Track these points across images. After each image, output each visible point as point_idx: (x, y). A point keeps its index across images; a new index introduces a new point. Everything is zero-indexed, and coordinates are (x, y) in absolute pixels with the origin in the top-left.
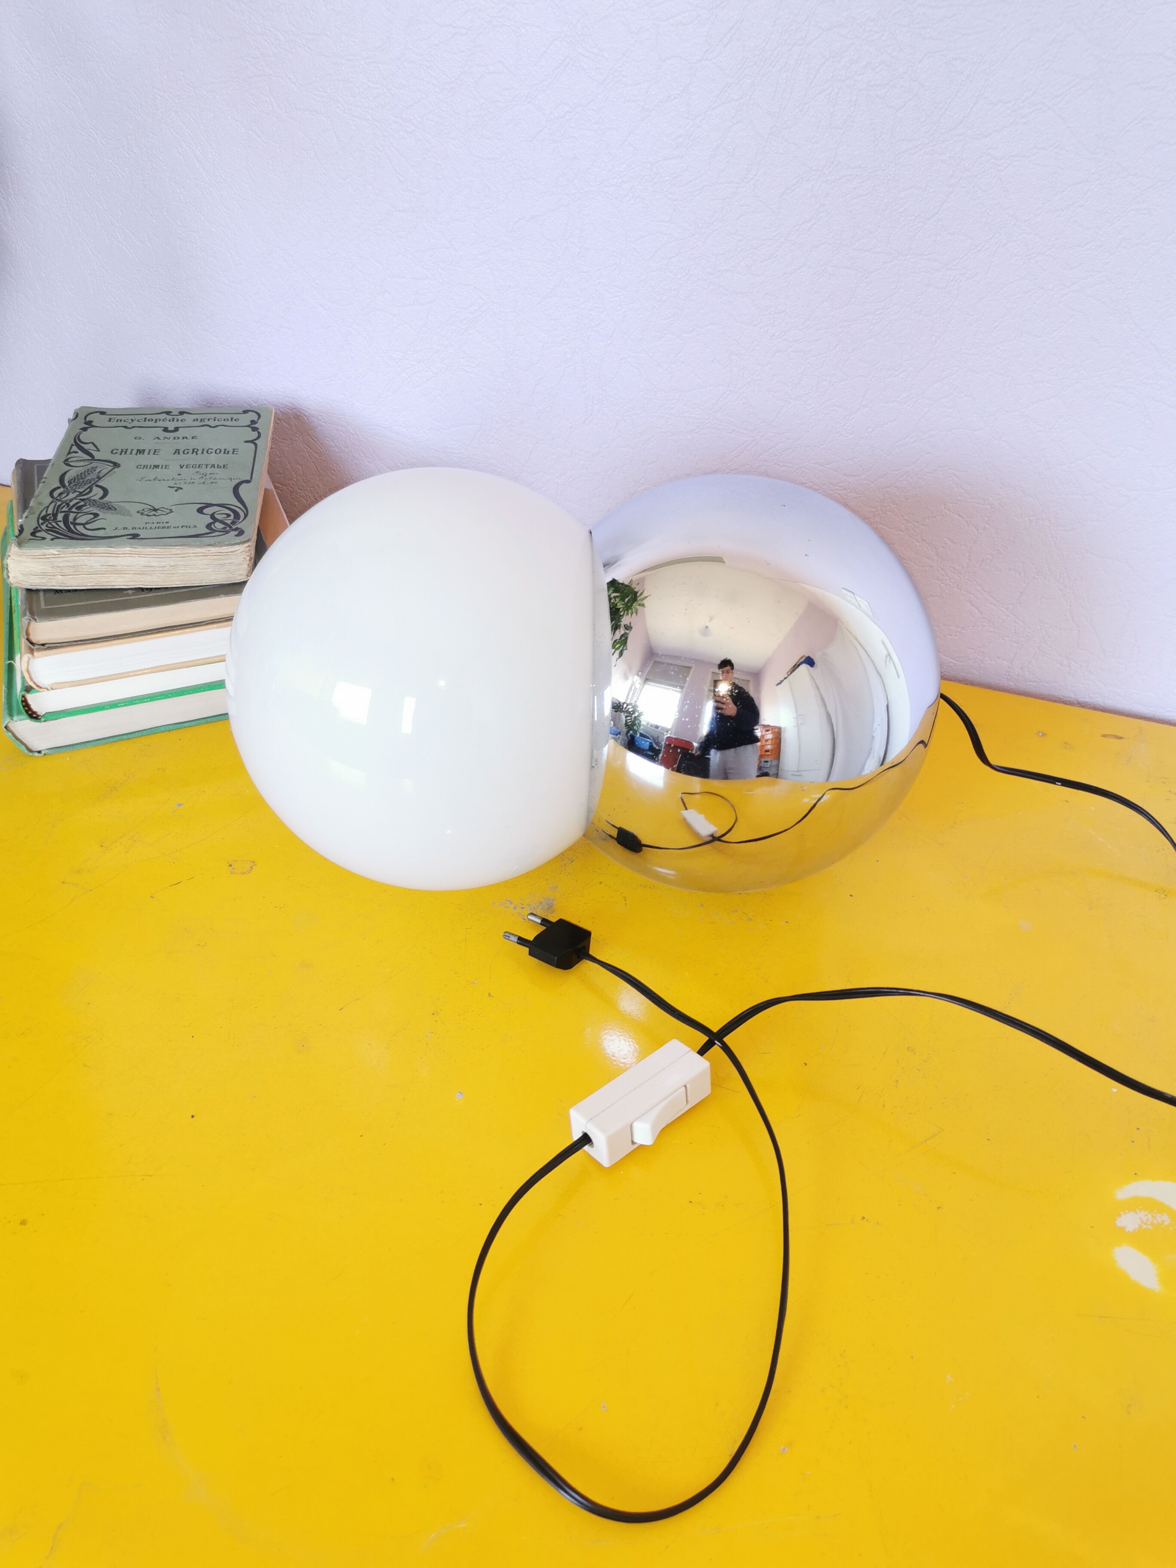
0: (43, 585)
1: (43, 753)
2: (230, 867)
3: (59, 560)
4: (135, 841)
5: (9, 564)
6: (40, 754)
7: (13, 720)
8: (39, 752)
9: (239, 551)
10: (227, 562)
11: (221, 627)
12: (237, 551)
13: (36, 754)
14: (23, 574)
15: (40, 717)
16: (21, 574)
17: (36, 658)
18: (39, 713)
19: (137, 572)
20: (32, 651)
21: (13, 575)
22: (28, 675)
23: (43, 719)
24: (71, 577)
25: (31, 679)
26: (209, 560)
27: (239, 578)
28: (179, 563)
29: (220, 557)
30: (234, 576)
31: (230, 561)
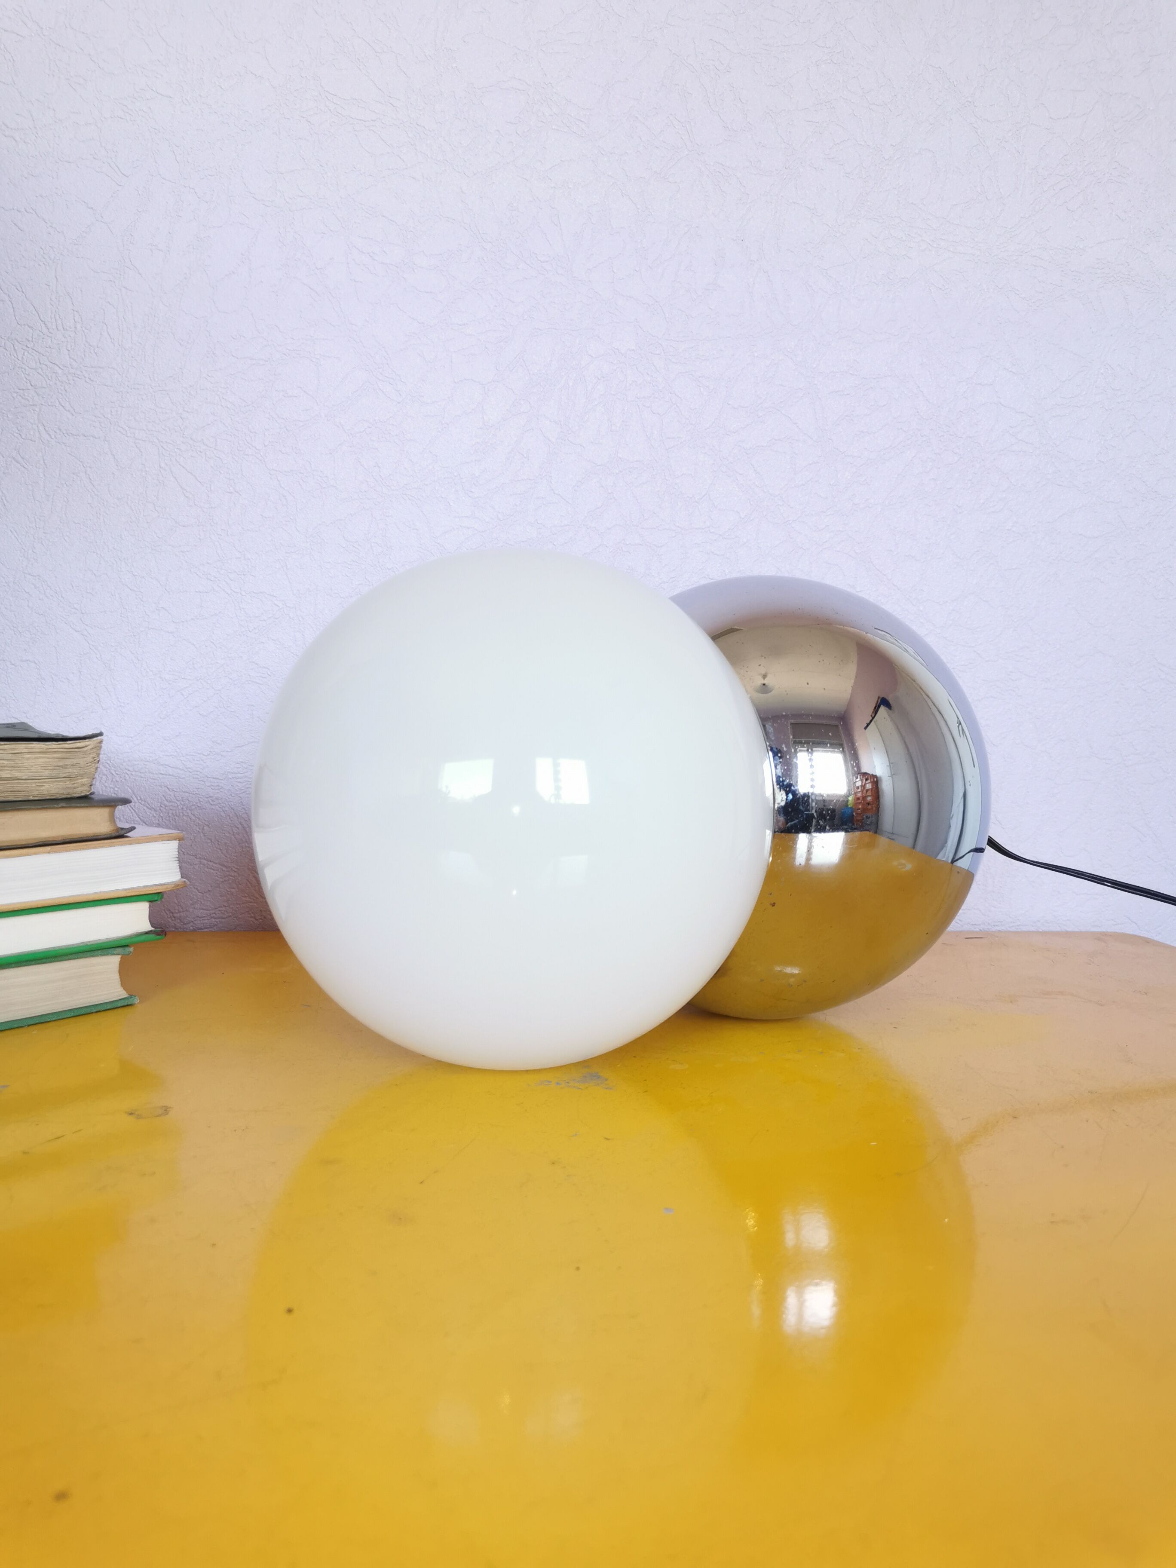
2: (132, 1115)
26: (49, 760)
27: (80, 789)
28: (6, 762)
29: (64, 755)
30: (75, 785)
31: (75, 761)
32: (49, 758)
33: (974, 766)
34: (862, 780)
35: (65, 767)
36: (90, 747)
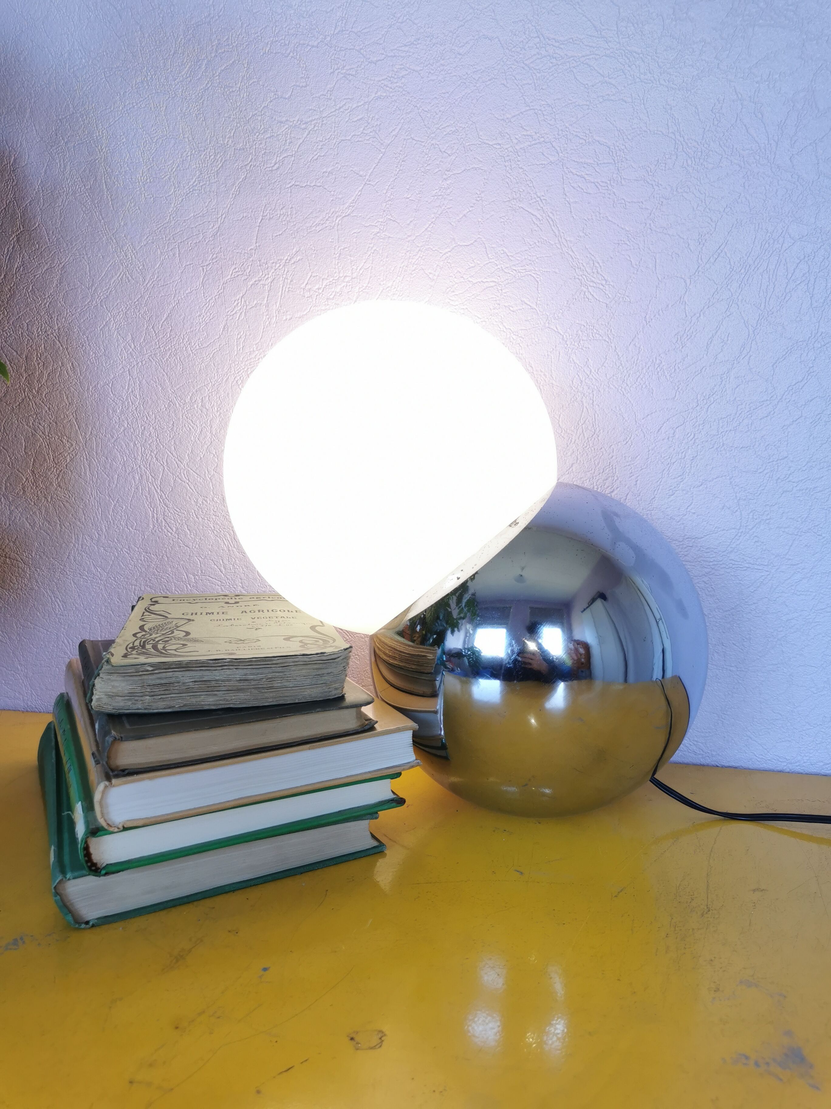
0: (127, 708)
1: (91, 923)
2: (353, 1041)
3: (151, 677)
4: (219, 1018)
5: (96, 685)
6: (88, 926)
7: (66, 878)
8: (87, 923)
9: (341, 658)
10: (325, 671)
11: (313, 748)
12: (339, 657)
13: (83, 926)
14: (109, 695)
15: (99, 870)
16: (106, 695)
17: (114, 786)
18: (99, 866)
19: (230, 688)
20: (108, 778)
21: (97, 697)
22: (100, 809)
23: (103, 872)
24: (160, 697)
25: (103, 814)
26: (308, 671)
27: (334, 692)
28: (277, 674)
29: (320, 666)
30: (330, 690)
31: (329, 671)
32: (309, 669)
35: (322, 675)
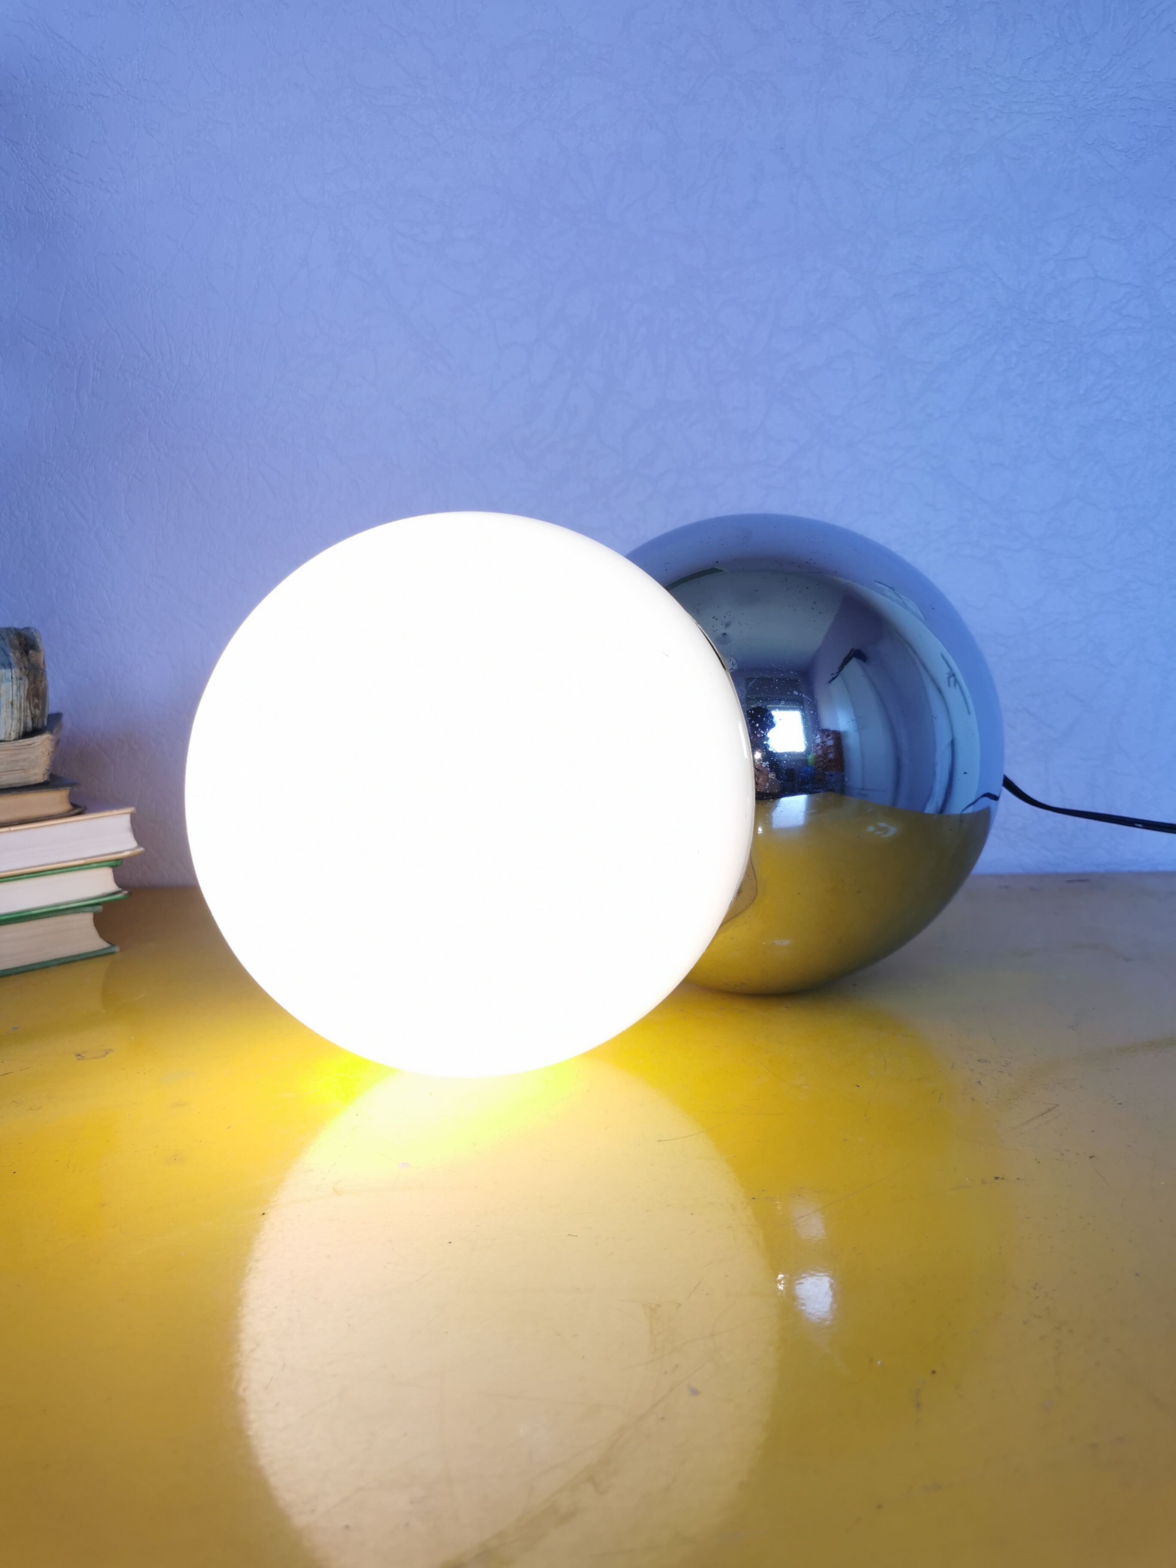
27: (34, 778)
29: (16, 752)
30: (29, 775)
33: (969, 713)
34: (821, 737)
35: (17, 761)
36: (37, 744)
